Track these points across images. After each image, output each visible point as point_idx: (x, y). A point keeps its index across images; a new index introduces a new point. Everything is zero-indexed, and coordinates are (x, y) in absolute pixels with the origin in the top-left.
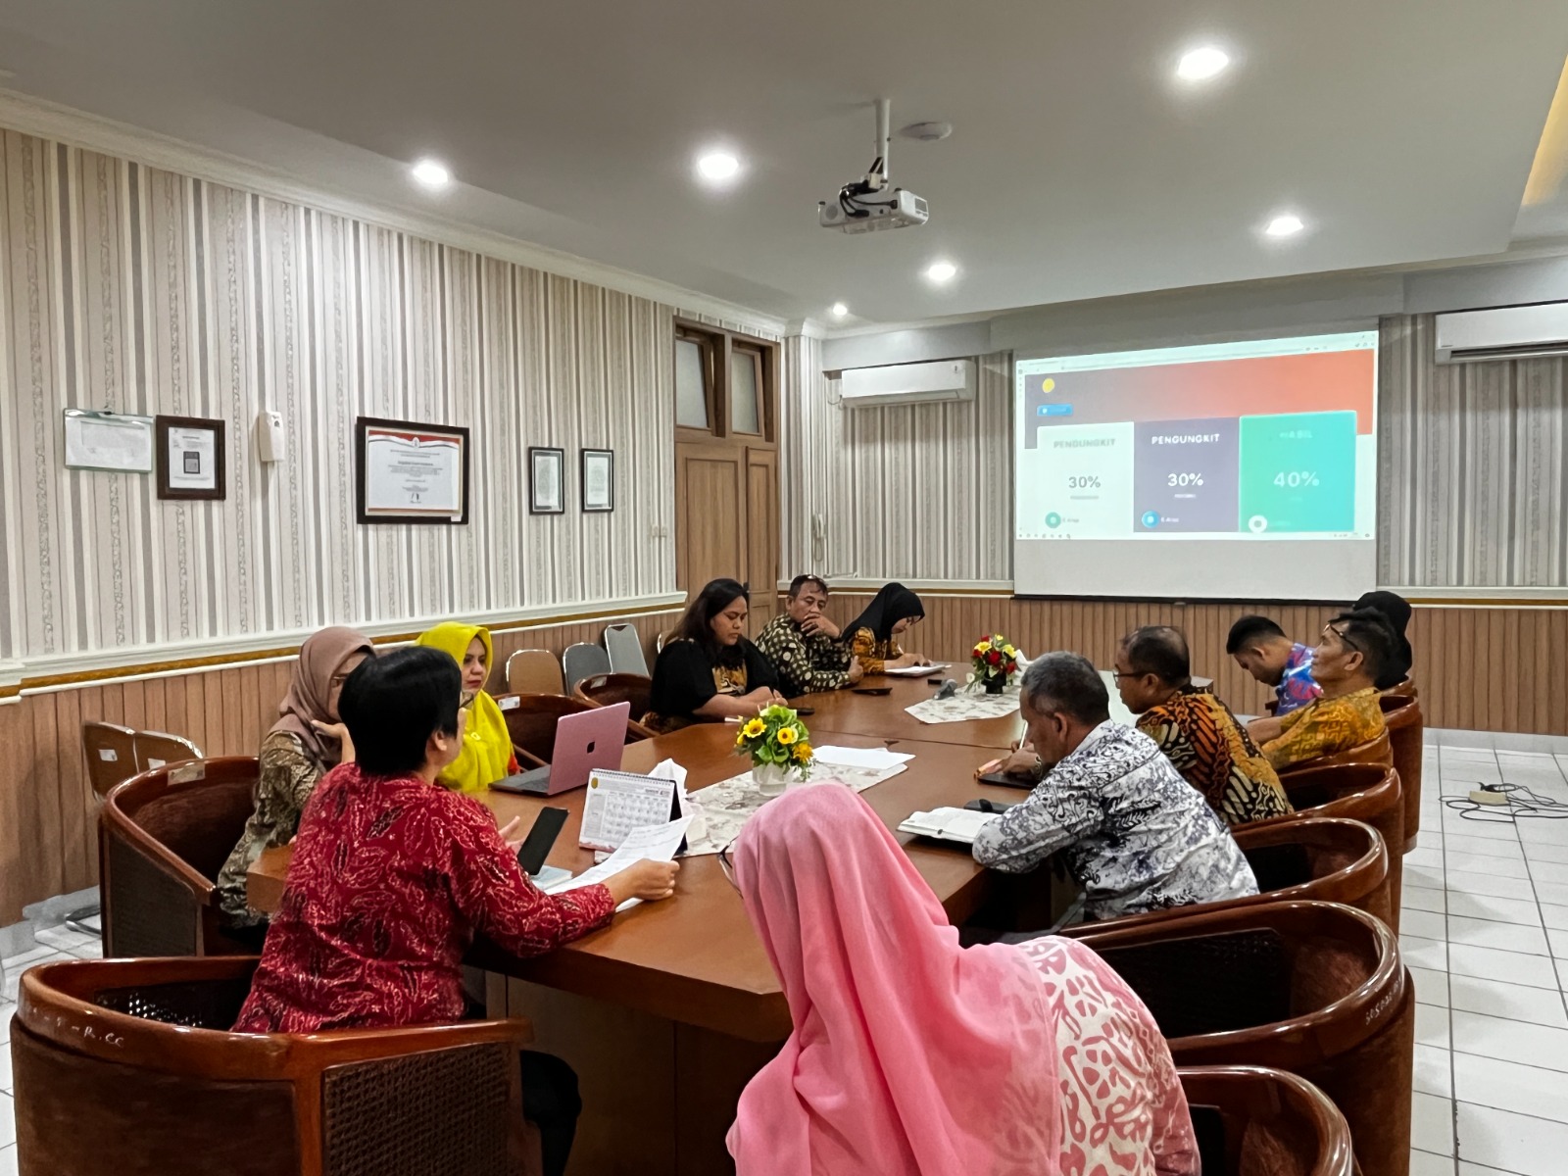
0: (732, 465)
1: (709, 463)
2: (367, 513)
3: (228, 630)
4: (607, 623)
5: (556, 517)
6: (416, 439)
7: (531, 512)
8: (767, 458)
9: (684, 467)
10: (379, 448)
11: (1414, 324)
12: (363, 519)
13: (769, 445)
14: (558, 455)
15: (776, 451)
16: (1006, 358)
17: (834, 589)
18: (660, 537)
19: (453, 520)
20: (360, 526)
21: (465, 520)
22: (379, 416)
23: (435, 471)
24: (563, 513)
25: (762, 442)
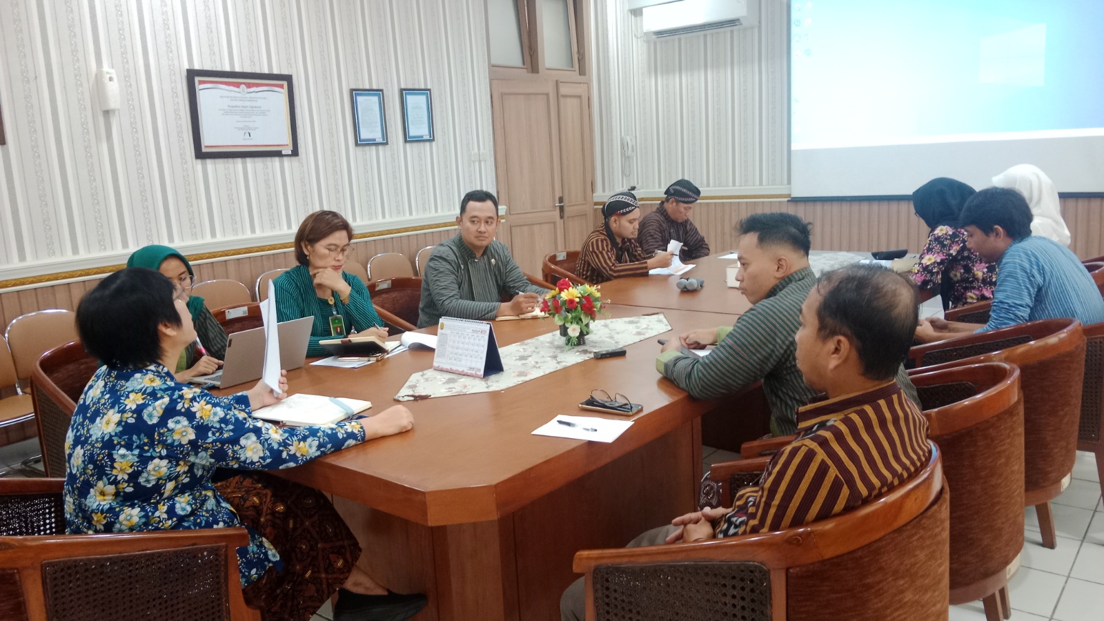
0: (545, 97)
1: (522, 96)
2: (204, 150)
3: (88, 248)
5: (380, 148)
6: (243, 86)
7: (357, 144)
8: (580, 90)
9: (498, 102)
10: (209, 96)
12: (200, 154)
13: (582, 79)
14: (379, 95)
15: (588, 84)
17: (642, 199)
18: (480, 162)
19: (283, 153)
20: (199, 161)
21: (295, 153)
22: (208, 67)
23: (263, 113)
24: (387, 143)
25: (575, 76)
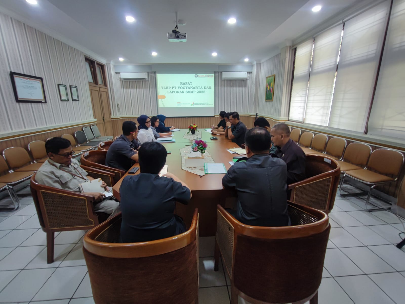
0: (97, 91)
4: (91, 124)
5: (67, 102)
6: (28, 79)
7: (61, 101)
8: (105, 90)
9: (91, 91)
10: (18, 81)
11: (219, 73)
12: (18, 101)
13: (105, 87)
14: (65, 87)
15: (107, 89)
16: (154, 73)
18: (89, 107)
19: (42, 102)
20: (17, 103)
21: (46, 102)
22: (16, 72)
23: (35, 89)
24: (68, 101)
25: (104, 87)
